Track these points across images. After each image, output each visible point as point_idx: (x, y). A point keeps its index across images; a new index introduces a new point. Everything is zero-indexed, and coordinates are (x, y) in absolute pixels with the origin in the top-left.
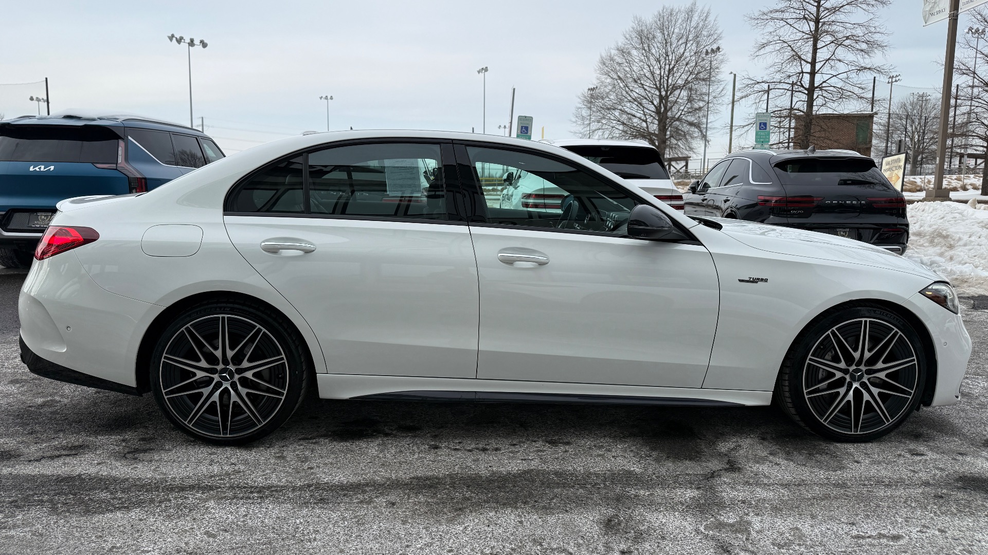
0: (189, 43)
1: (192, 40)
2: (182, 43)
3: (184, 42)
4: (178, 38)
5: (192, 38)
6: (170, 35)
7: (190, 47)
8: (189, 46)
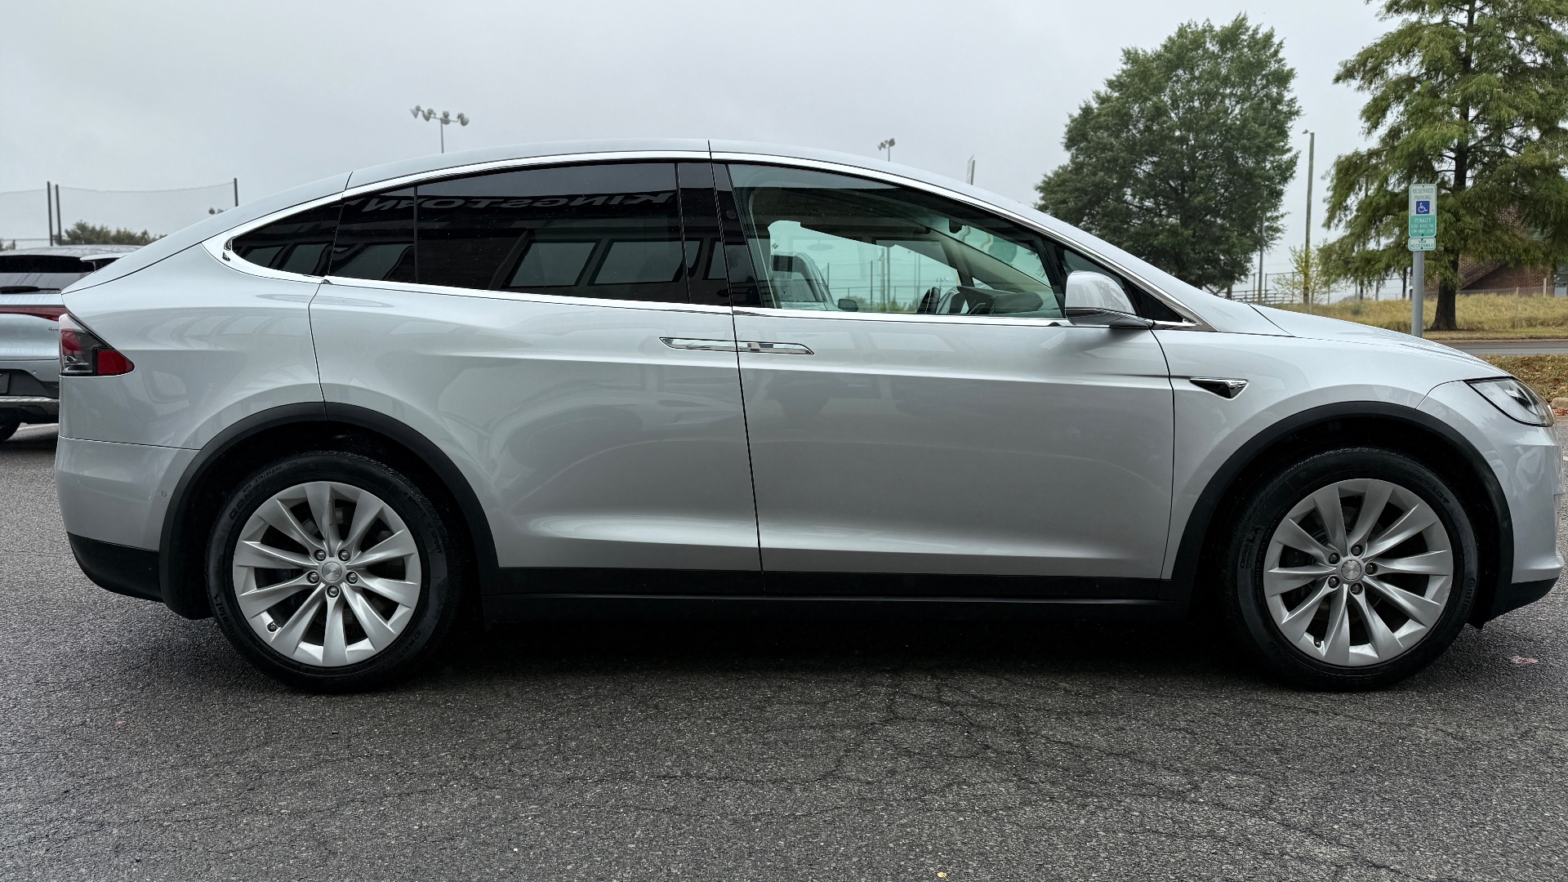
0: (441, 119)
1: (446, 115)
2: (431, 120)
3: (435, 118)
4: (426, 111)
5: (446, 110)
6: (415, 108)
7: (444, 125)
8: (442, 123)
